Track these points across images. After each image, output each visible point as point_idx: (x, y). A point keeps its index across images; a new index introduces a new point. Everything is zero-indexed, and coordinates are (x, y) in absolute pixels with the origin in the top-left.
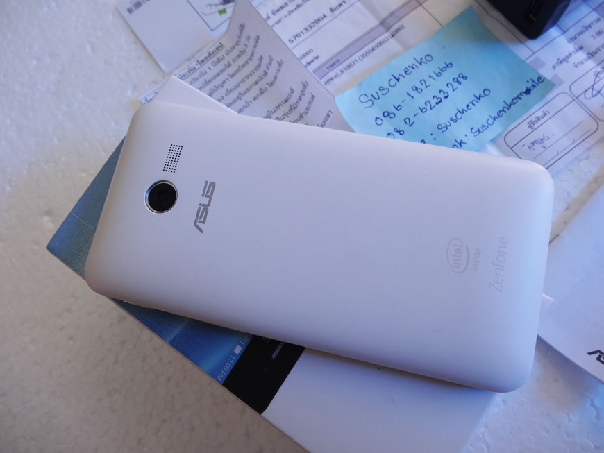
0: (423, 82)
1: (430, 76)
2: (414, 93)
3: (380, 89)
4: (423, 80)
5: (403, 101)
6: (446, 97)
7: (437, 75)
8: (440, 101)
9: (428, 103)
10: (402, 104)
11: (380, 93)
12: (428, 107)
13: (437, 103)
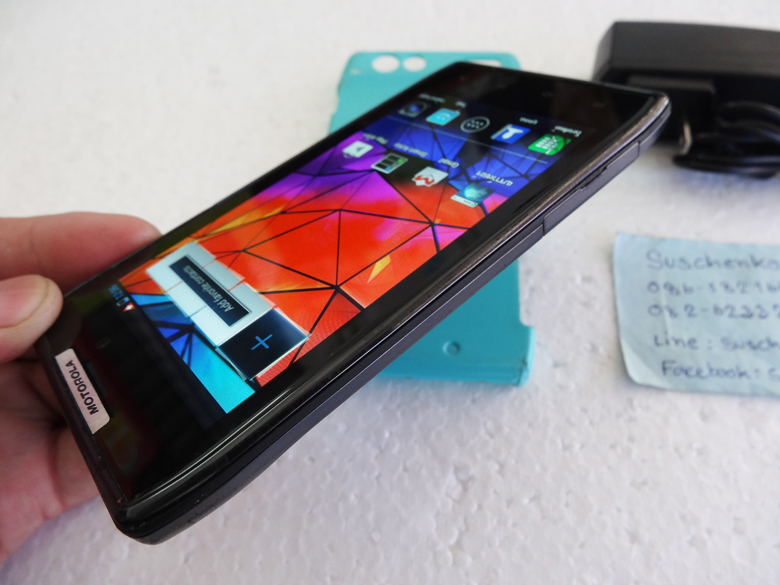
1: (758, 285)
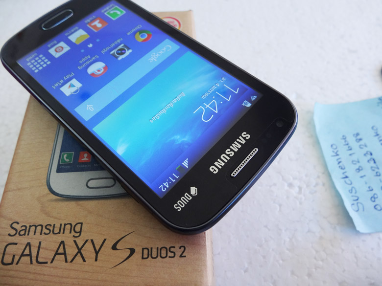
0: (354, 162)
2: (362, 173)
3: (351, 193)
4: (353, 161)
5: (366, 183)
6: (371, 154)
7: (351, 149)
8: (374, 160)
9: (373, 169)
10: (368, 185)
11: (353, 194)
12: (377, 170)
13: (375, 162)
